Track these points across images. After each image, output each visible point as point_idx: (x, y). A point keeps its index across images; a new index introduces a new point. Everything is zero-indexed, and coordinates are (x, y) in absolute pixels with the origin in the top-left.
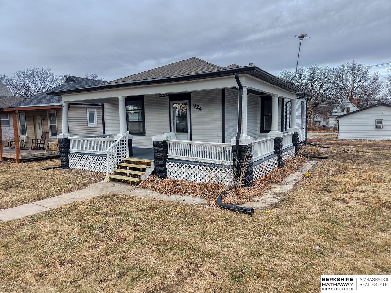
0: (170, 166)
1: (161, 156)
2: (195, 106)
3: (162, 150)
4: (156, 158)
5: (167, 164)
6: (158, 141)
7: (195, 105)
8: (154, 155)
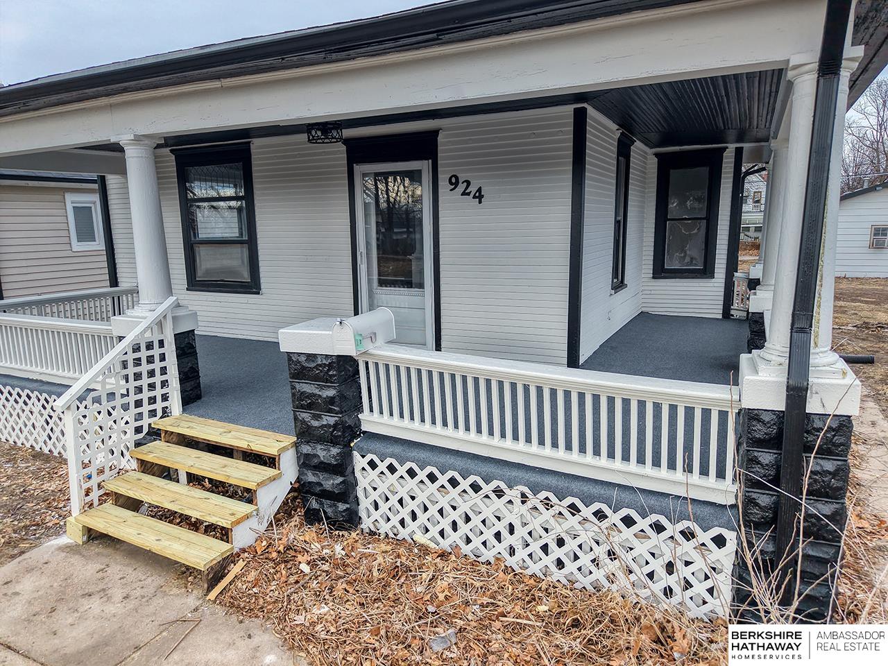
0: (373, 474)
1: (328, 426)
2: (454, 182)
3: (331, 400)
4: (305, 434)
5: (359, 462)
6: (311, 357)
7: (453, 180)
8: (296, 419)
